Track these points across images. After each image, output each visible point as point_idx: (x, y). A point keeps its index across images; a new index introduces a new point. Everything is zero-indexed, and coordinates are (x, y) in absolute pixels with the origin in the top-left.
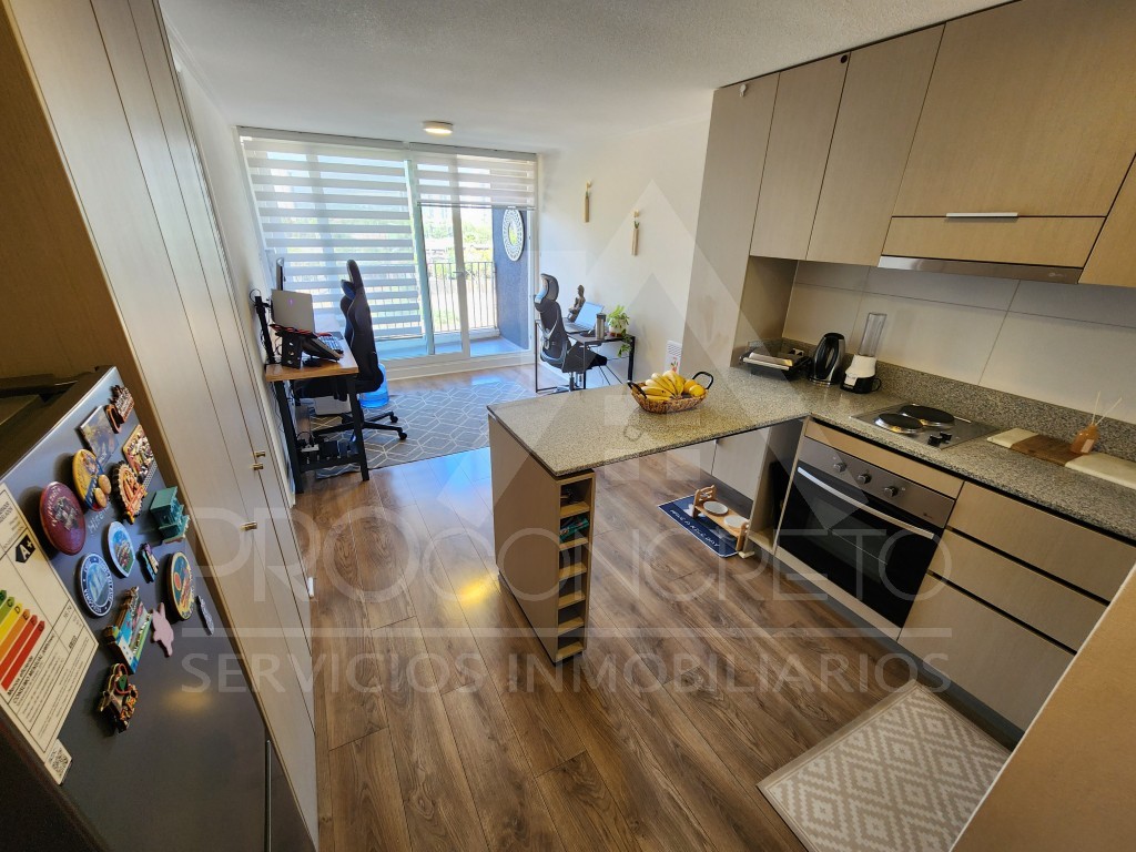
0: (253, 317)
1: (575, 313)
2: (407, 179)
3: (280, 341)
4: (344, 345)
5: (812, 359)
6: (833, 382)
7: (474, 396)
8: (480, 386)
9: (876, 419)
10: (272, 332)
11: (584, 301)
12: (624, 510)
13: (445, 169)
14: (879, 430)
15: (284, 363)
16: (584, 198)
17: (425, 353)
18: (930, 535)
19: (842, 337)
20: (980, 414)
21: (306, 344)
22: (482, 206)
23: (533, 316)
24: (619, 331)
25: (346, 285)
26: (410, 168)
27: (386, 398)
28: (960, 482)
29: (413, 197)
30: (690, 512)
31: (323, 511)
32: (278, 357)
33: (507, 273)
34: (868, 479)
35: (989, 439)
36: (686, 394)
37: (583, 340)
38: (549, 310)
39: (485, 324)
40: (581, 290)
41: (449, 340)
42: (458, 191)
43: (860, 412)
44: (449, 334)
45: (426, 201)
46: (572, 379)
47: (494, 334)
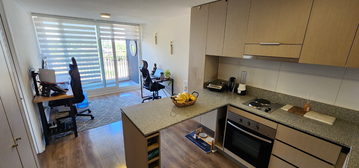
0: (30, 79)
1: (154, 72)
2: (96, 31)
3: (41, 87)
4: (69, 87)
5: (227, 85)
6: (234, 92)
7: (120, 101)
8: (122, 97)
9: (249, 104)
10: (38, 84)
11: (156, 68)
12: (173, 139)
13: (109, 28)
14: (250, 108)
15: (43, 95)
16: (155, 37)
17: (102, 87)
18: (271, 142)
19: (235, 78)
20: (277, 100)
21: (52, 87)
22: (123, 39)
23: (140, 73)
24: (168, 77)
25: (71, 66)
26: (97, 28)
27: (87, 104)
28: (277, 124)
29: (98, 36)
30: (195, 137)
31: (57, 152)
32: (40, 93)
33: (131, 60)
34: (249, 124)
35: (281, 109)
36: (190, 100)
37: (157, 81)
38: (145, 72)
39: (124, 76)
40: (155, 65)
41: (112, 82)
42: (114, 35)
43: (244, 102)
44: (112, 80)
45: (102, 38)
46: (154, 93)
47: (128, 79)
